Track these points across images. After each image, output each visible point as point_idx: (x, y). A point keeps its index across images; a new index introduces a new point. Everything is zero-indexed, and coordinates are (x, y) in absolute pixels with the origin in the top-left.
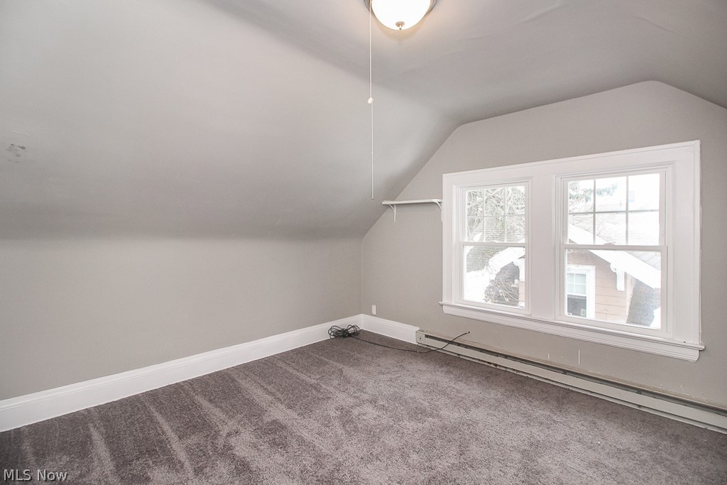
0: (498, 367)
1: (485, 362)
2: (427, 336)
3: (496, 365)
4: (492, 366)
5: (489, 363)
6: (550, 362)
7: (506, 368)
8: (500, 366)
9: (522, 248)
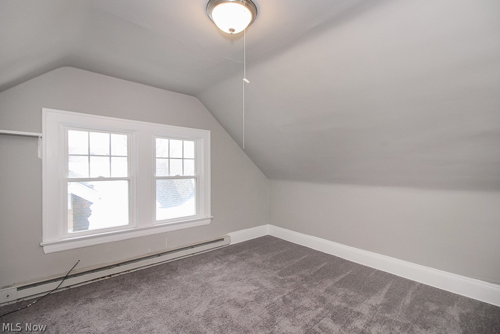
0: (113, 276)
1: (99, 279)
2: (19, 289)
3: (110, 276)
4: (107, 278)
5: (102, 278)
6: (151, 253)
7: (118, 273)
8: (113, 275)
9: (127, 181)
